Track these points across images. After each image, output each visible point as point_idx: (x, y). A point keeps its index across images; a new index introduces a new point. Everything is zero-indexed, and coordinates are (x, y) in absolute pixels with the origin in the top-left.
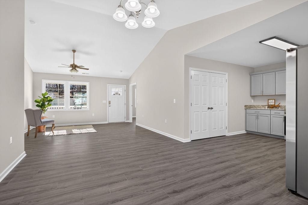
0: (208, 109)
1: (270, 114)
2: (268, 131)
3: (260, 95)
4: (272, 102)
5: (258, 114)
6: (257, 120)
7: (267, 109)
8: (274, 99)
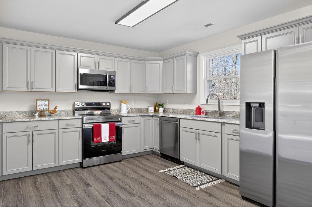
1: (58, 128)
2: (55, 162)
3: (26, 90)
4: (44, 105)
5: (32, 131)
6: (31, 144)
7: (53, 119)
8: (48, 100)
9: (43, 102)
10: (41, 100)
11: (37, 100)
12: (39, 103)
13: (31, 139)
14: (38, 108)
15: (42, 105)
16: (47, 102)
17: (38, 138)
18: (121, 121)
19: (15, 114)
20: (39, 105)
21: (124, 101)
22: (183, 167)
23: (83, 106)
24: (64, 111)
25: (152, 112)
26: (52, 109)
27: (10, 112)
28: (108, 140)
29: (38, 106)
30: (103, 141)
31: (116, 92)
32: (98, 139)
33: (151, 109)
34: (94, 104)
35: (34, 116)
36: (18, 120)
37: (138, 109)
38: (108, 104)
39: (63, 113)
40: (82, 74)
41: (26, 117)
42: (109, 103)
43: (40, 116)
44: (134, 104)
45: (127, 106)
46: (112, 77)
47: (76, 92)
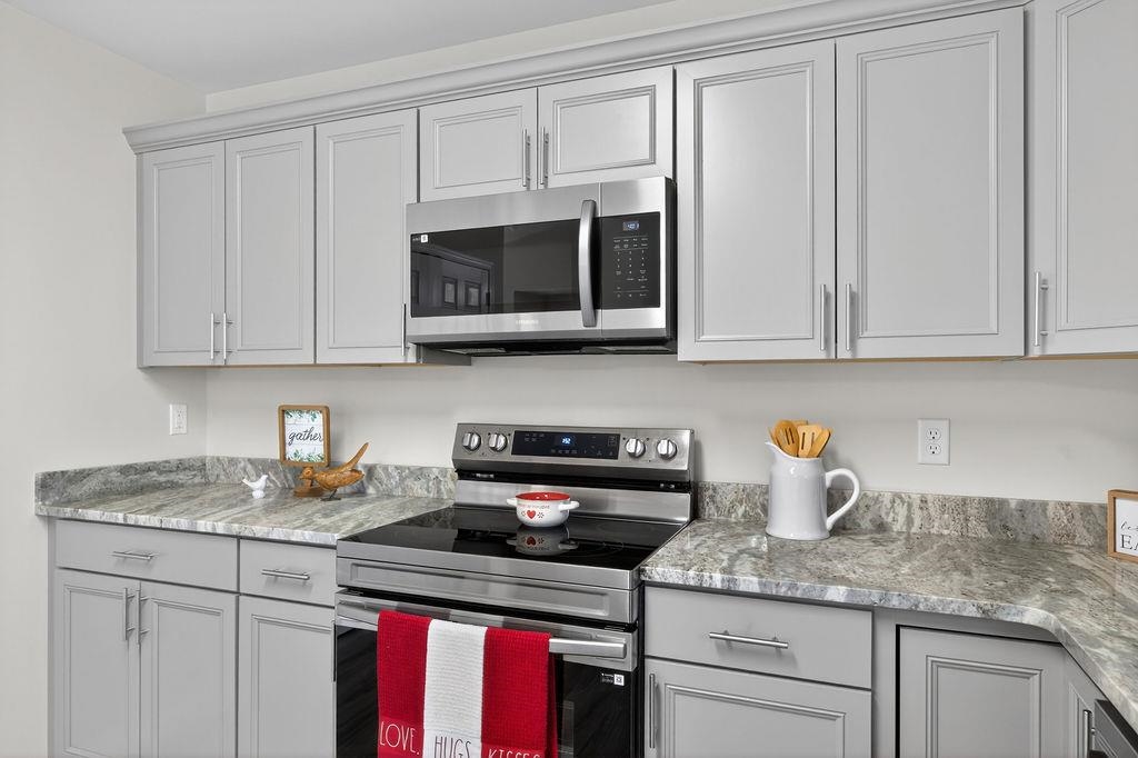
1: (233, 586)
4: (309, 435)
5: (141, 579)
6: (134, 644)
8: (324, 410)
11: (284, 412)
13: (136, 623)
15: (305, 439)
16: (320, 419)
20: (292, 437)
29: (288, 440)
34: (566, 441)
38: (665, 447)
40: (425, 239)
44: (942, 457)
45: (829, 476)
46: (632, 226)
47: (412, 359)
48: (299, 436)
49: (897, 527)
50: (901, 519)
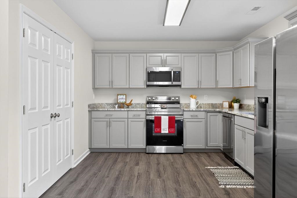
0: (51, 117)
1: (127, 117)
2: (125, 144)
3: (108, 87)
4: (122, 98)
5: (110, 118)
6: (108, 128)
7: (124, 110)
8: (126, 95)
9: (122, 96)
10: (121, 95)
11: (118, 95)
12: (119, 97)
13: (109, 125)
14: (119, 101)
15: (122, 99)
16: (125, 96)
17: (113, 124)
18: (183, 115)
19: (105, 105)
20: (119, 99)
21: (194, 96)
22: (238, 168)
23: (150, 100)
24: (138, 104)
25: (227, 108)
26: (128, 102)
27: (102, 104)
28: (167, 132)
30: (162, 132)
31: (182, 87)
32: (158, 130)
33: (226, 105)
35: (115, 107)
36: (100, 110)
37: (212, 104)
38: (177, 98)
39: (138, 106)
40: (149, 72)
41: (112, 107)
42: (179, 97)
43: (119, 107)
44: (207, 99)
45: (197, 101)
46: (177, 72)
47: (146, 87)
48: (121, 99)
49: (202, 107)
50: (203, 106)
